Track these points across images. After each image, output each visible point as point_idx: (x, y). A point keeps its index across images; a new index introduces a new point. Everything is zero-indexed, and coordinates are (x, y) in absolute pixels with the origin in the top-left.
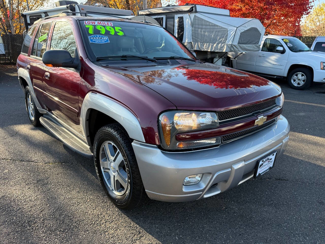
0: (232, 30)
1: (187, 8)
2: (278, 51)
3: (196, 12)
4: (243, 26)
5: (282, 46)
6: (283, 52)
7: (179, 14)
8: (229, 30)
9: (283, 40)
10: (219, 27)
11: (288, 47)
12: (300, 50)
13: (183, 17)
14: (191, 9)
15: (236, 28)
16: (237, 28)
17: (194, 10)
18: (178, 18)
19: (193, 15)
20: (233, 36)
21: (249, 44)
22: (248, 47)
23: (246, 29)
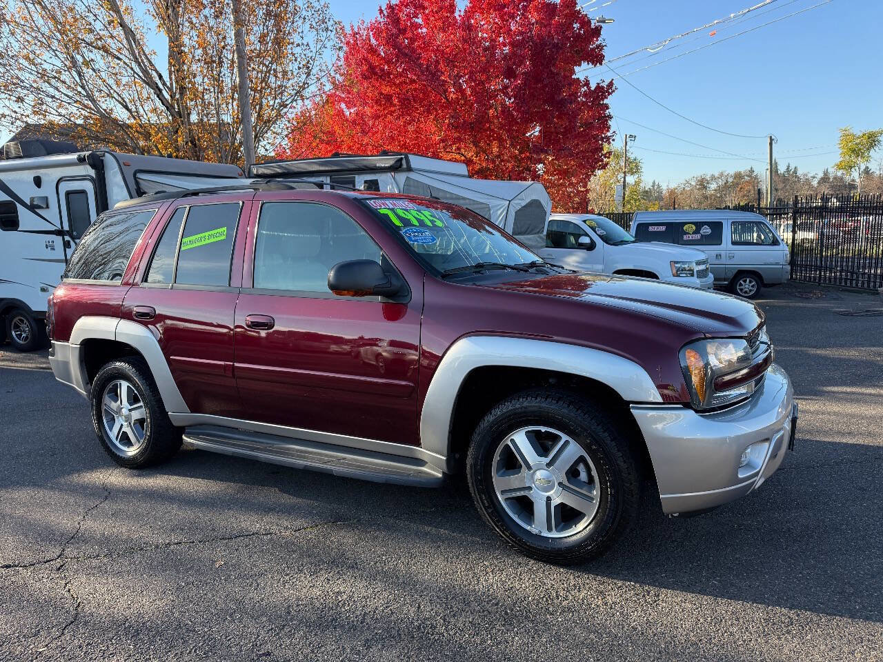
0: (500, 206)
1: (387, 161)
2: (581, 246)
3: (409, 169)
4: (519, 197)
5: (587, 235)
6: (591, 247)
7: (366, 173)
8: (493, 207)
9: (585, 221)
10: (467, 201)
11: (599, 236)
12: (622, 241)
13: (377, 180)
14: (399, 164)
15: (508, 202)
16: (510, 201)
17: (405, 166)
18: (363, 182)
19: (402, 177)
20: (502, 218)
21: (528, 234)
22: (529, 239)
23: (524, 204)
